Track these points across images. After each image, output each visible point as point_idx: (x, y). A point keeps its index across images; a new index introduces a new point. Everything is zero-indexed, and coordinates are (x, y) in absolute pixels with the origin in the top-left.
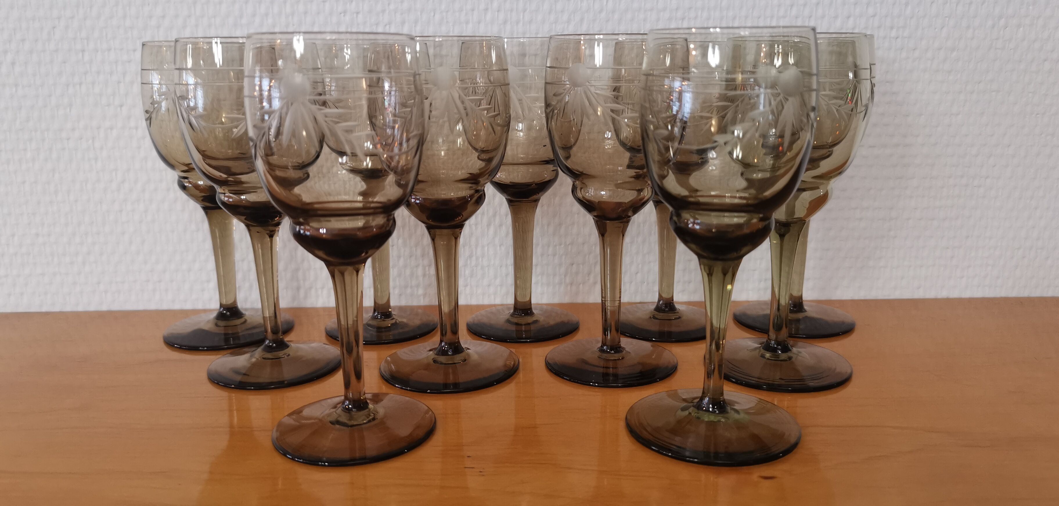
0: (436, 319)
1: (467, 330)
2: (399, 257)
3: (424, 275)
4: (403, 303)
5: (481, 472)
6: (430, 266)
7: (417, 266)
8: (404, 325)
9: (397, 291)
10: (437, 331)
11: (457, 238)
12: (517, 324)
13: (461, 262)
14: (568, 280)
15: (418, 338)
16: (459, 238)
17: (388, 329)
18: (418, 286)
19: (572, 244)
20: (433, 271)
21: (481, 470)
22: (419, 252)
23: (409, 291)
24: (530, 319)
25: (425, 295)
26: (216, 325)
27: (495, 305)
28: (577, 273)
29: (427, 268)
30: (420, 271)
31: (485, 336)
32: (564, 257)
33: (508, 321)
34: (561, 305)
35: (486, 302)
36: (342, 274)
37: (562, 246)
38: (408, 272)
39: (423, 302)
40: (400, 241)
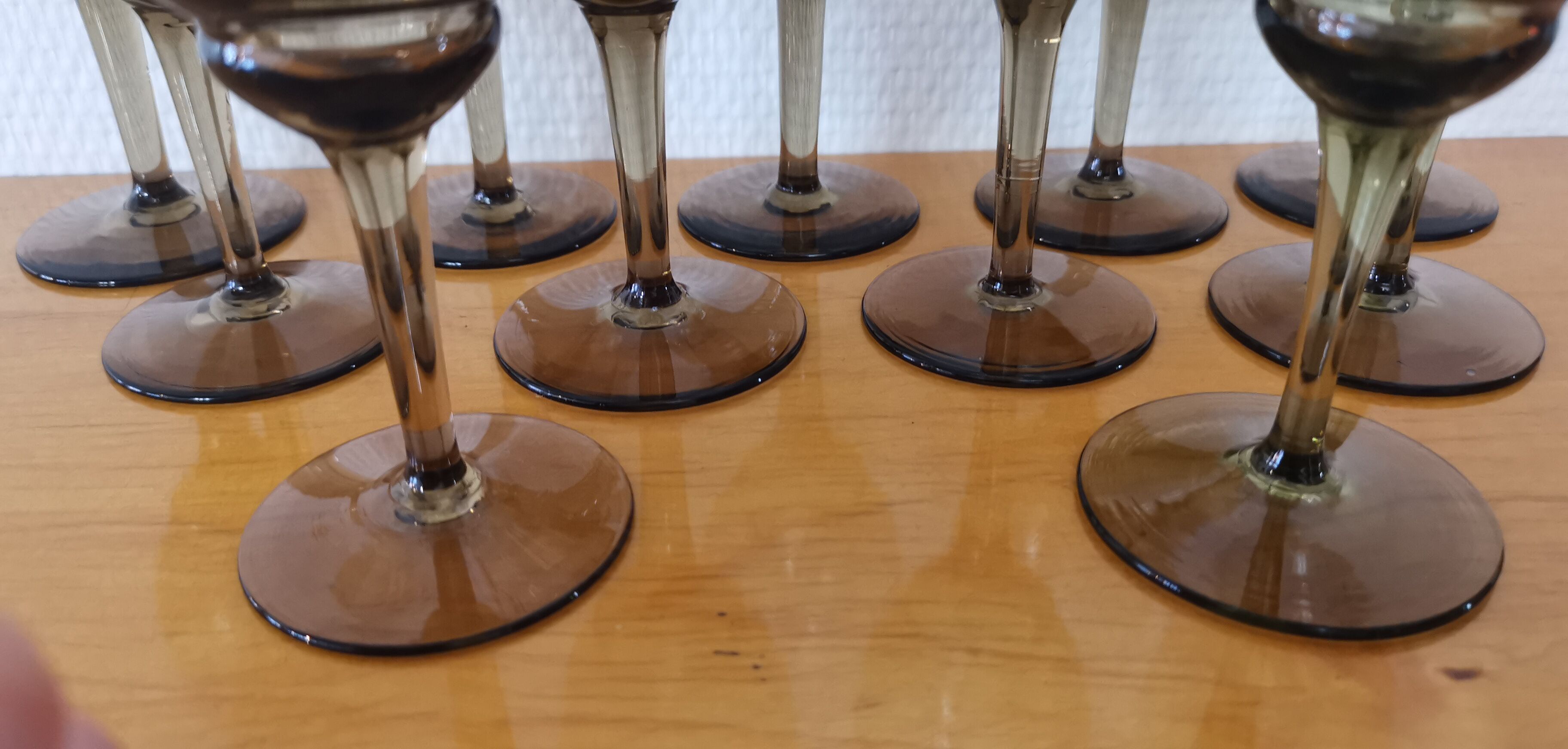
0: (613, 201)
1: (679, 226)
2: (522, 57)
3: (580, 97)
4: (539, 155)
5: (756, 667)
6: (591, 75)
7: (564, 77)
8: (546, 221)
9: (523, 131)
10: (615, 229)
11: (659, 35)
12: (786, 214)
13: (671, 89)
14: (885, 104)
15: (576, 249)
16: (664, 32)
17: (510, 225)
18: (567, 120)
19: (897, 25)
20: (598, 86)
21: (758, 662)
22: (566, 46)
23: (549, 129)
24: (813, 201)
25: (583, 139)
26: (133, 222)
27: (731, 161)
28: (906, 89)
29: (585, 82)
30: (570, 88)
31: (719, 243)
32: (878, 55)
33: (768, 206)
34: (870, 158)
35: (713, 151)
36: (361, 164)
37: (877, 30)
38: (544, 91)
39: (581, 153)
40: (524, 22)
